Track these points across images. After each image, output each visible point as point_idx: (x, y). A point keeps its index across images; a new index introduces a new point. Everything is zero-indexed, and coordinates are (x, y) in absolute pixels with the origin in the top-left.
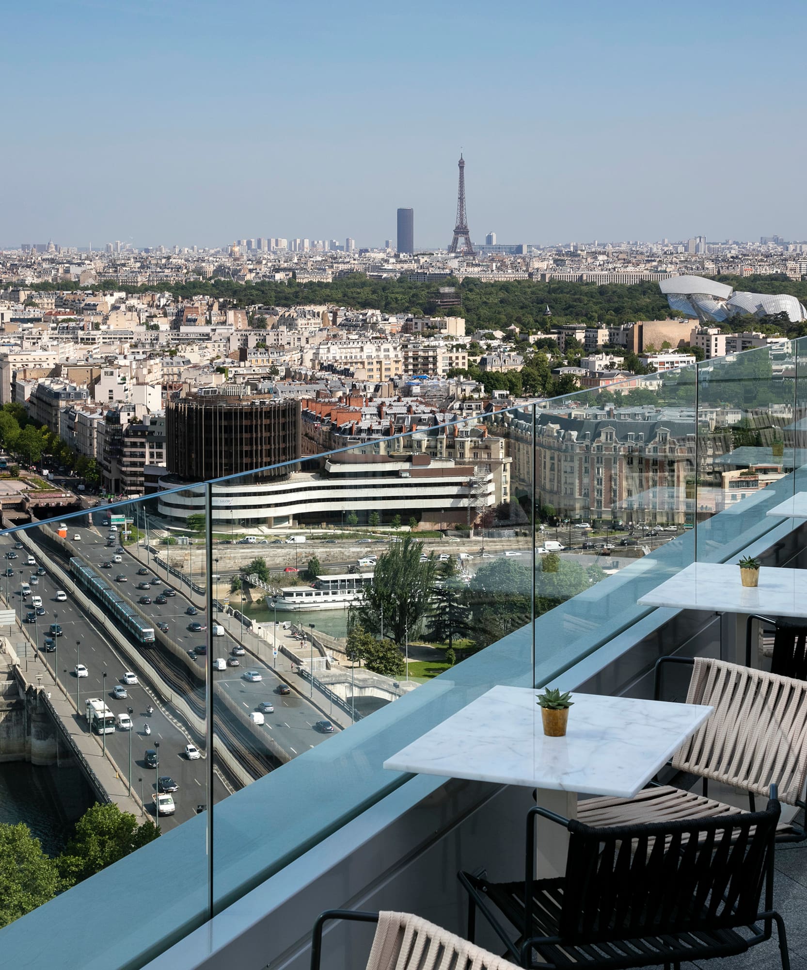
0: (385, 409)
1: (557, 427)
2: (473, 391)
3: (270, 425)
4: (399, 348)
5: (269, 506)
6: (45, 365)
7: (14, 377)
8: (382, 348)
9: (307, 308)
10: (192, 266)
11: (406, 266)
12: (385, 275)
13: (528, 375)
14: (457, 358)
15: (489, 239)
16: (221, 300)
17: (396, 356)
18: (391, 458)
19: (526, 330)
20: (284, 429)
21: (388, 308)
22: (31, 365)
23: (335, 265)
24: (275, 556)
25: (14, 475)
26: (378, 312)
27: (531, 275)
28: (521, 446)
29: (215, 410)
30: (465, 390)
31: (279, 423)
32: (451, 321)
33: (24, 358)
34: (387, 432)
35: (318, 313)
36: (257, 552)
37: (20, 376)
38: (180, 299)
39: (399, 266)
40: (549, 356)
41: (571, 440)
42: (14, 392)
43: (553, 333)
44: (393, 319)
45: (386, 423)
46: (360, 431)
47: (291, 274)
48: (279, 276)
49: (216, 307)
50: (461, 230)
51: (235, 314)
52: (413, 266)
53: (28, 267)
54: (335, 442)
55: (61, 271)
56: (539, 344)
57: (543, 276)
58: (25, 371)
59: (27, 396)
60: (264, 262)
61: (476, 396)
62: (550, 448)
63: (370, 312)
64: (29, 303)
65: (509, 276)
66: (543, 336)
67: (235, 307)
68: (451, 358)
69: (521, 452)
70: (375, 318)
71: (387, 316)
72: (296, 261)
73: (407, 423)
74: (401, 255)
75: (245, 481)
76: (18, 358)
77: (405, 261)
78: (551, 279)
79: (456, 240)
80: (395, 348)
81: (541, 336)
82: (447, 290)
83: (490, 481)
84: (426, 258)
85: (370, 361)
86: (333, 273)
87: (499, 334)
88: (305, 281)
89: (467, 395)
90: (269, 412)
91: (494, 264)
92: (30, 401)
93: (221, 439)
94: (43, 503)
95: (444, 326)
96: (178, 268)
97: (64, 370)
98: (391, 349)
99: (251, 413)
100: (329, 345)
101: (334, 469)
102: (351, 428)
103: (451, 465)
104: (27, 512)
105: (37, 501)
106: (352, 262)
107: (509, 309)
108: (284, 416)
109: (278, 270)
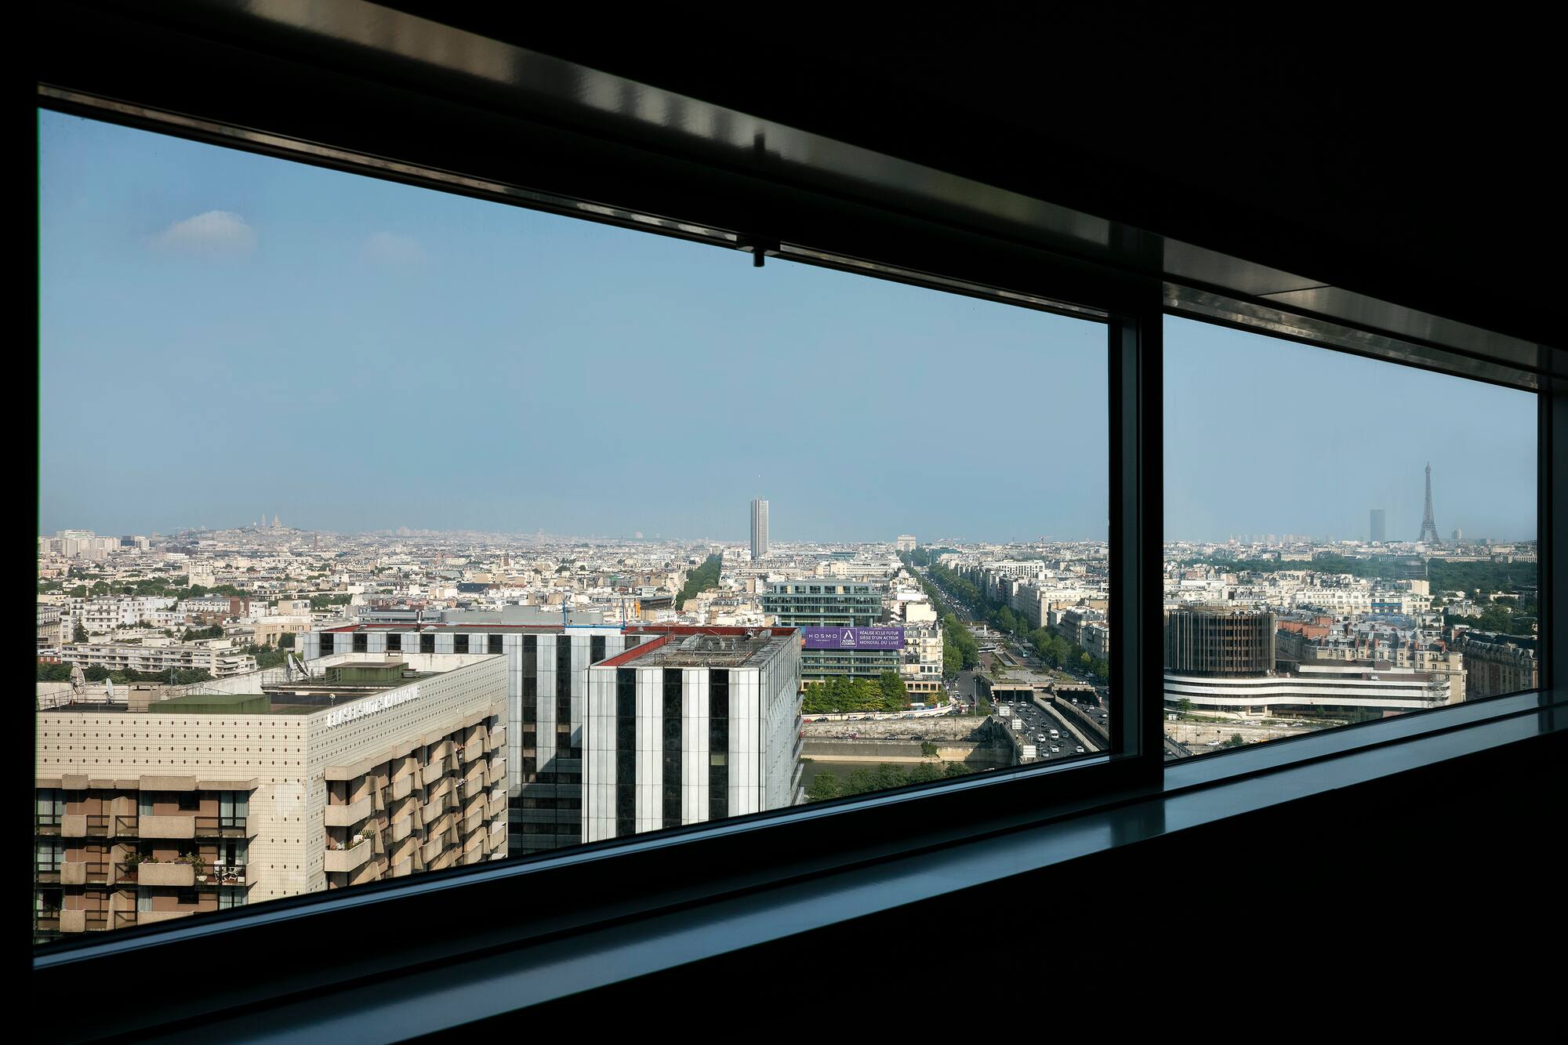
0: (1350, 627)
1: (1512, 646)
2: (1433, 620)
3: (1248, 631)
4: (1366, 596)
5: (1246, 696)
6: (1073, 600)
7: (1050, 608)
8: (1352, 595)
9: (1288, 573)
10: (1195, 549)
11: (1377, 550)
12: (1358, 557)
13: (1488, 621)
14: (1420, 606)
15: (1455, 534)
16: (1217, 567)
17: (1364, 602)
18: (1355, 663)
19: (1486, 591)
20: (1260, 635)
21: (1359, 574)
22: (1063, 600)
23: (1315, 549)
24: (1251, 735)
25: (1045, 672)
26: (1350, 576)
27: (1493, 557)
28: (1477, 663)
29: (1202, 616)
30: (1425, 620)
31: (1256, 630)
32: (1415, 583)
33: (1058, 594)
34: (1352, 644)
35: (1298, 577)
36: (1235, 730)
37: (1054, 607)
38: (1183, 566)
39: (1371, 550)
40: (1510, 609)
41: (1528, 657)
42: (1049, 619)
43: (1515, 593)
44: (1363, 581)
45: (1351, 637)
46: (1327, 643)
47: (1277, 555)
48: (1265, 556)
49: (1212, 572)
50: (1428, 524)
51: (1227, 576)
52: (1384, 550)
53: (1068, 549)
54: (1306, 652)
55: (1092, 552)
56: (1498, 600)
57: (1506, 558)
58: (1057, 603)
59: (1059, 621)
60: (1254, 547)
61: (1436, 625)
62: (1508, 664)
63: (1343, 576)
64: (1067, 569)
65: (1472, 558)
66: (1503, 595)
67: (1228, 572)
68: (1415, 606)
69: (1477, 667)
70: (1347, 580)
71: (1358, 579)
72: (1281, 546)
73: (1371, 637)
74: (1374, 543)
75: (1226, 675)
76: (1053, 594)
77: (1377, 547)
78: (1514, 561)
79: (1423, 533)
80: (1363, 596)
81: (1500, 594)
82: (1413, 563)
83: (1448, 688)
84: (1395, 544)
85: (1341, 605)
86: (1313, 555)
87: (1461, 594)
88: (1289, 559)
89: (1427, 624)
90: (1248, 620)
91: (1459, 550)
92: (1060, 624)
93: (1206, 641)
94: (1065, 688)
95: (1410, 586)
96: (1184, 550)
97: (1086, 601)
98: (1360, 597)
99: (1232, 620)
100: (1305, 591)
101: (1303, 669)
102: (1320, 640)
103: (1411, 671)
104: (1053, 694)
105: (1060, 686)
106: (1329, 546)
107: (1471, 580)
108: (1260, 624)
109: (1265, 551)
